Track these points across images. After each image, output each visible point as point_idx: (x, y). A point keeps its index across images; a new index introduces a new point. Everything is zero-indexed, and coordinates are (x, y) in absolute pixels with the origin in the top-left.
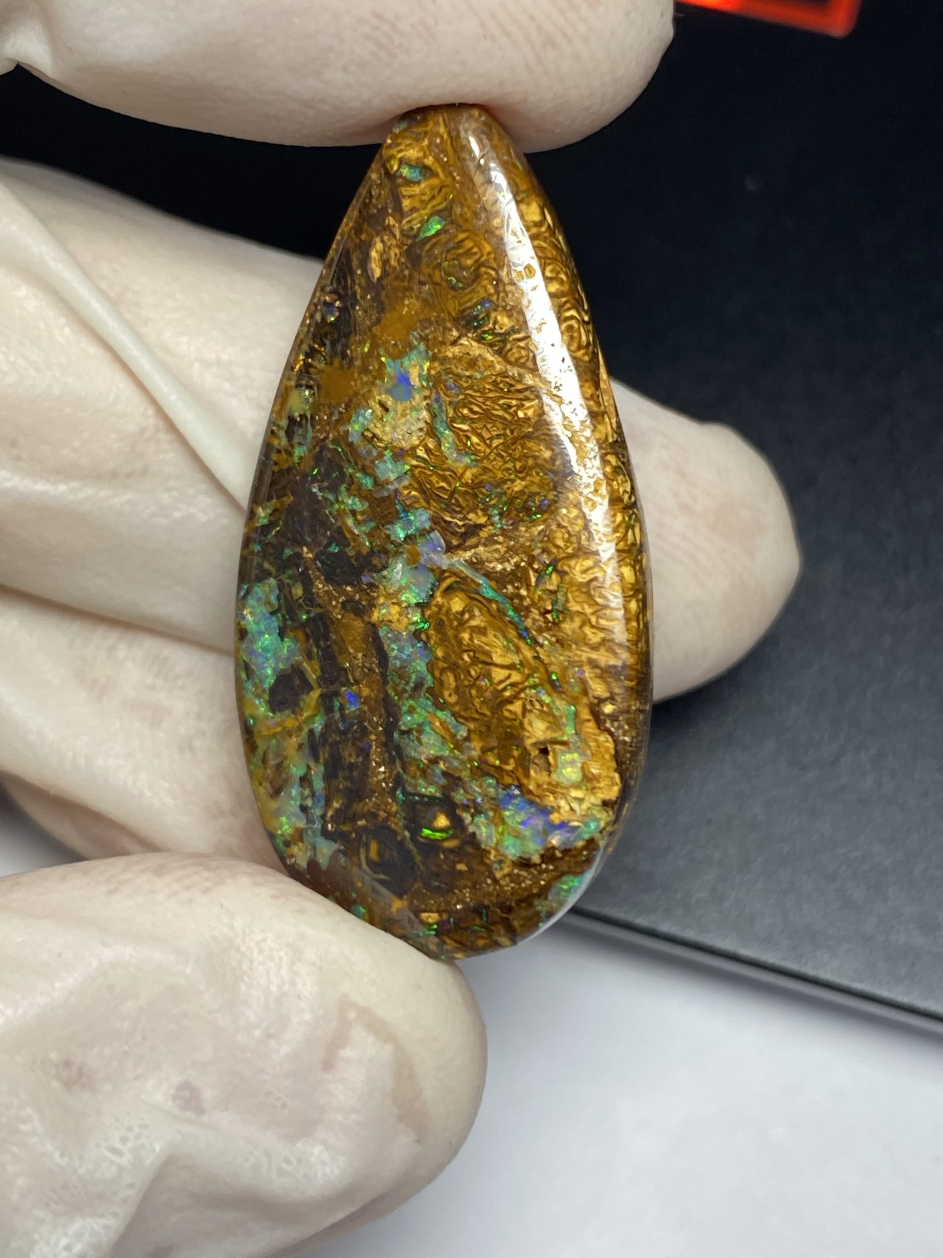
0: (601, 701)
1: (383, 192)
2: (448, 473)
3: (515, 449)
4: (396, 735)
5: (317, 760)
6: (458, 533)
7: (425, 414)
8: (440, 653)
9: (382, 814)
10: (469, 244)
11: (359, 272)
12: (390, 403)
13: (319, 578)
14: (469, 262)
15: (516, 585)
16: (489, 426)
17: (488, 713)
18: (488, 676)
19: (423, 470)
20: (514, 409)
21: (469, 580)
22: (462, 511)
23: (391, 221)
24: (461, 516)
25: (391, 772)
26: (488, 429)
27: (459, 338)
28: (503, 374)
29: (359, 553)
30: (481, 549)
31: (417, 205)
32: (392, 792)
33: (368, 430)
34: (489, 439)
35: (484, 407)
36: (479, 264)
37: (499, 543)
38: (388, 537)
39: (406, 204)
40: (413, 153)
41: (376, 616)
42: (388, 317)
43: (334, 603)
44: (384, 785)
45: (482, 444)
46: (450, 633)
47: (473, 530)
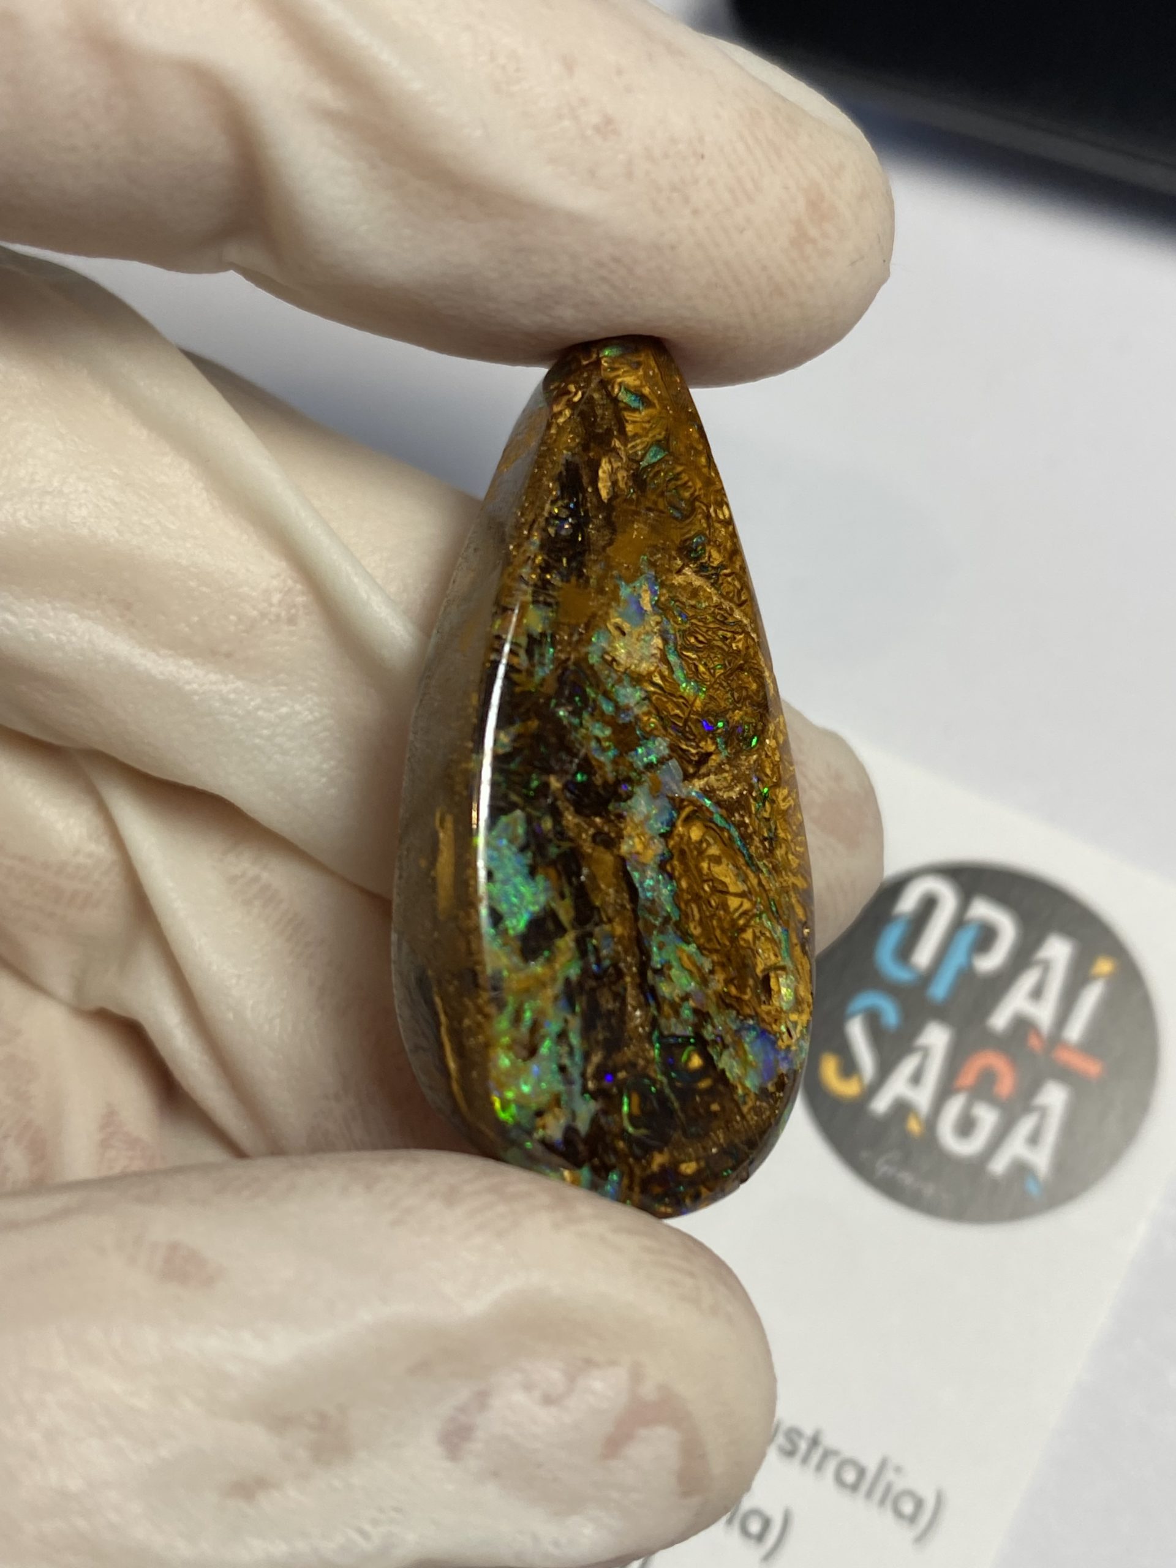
0: (802, 925)
1: (607, 413)
2: (681, 700)
3: (733, 678)
4: (650, 974)
5: (573, 1011)
6: (692, 761)
7: (657, 641)
8: (684, 884)
9: (641, 1062)
10: (685, 477)
11: (590, 490)
12: (626, 627)
13: (567, 809)
14: (687, 495)
15: (741, 813)
16: (712, 655)
17: (728, 943)
18: (724, 906)
19: (660, 697)
20: (729, 641)
21: (704, 808)
22: (696, 740)
23: (617, 443)
24: (693, 744)
25: (647, 1015)
26: (711, 658)
27: (683, 567)
28: (718, 606)
29: (605, 782)
30: (712, 777)
31: (640, 431)
32: (649, 1037)
33: (608, 653)
34: (712, 668)
35: (708, 637)
36: (694, 499)
37: (727, 772)
38: (631, 764)
39: (630, 428)
40: (630, 380)
41: (624, 848)
42: (620, 538)
43: (584, 836)
44: (640, 1030)
45: (707, 673)
46: (692, 864)
47: (705, 757)
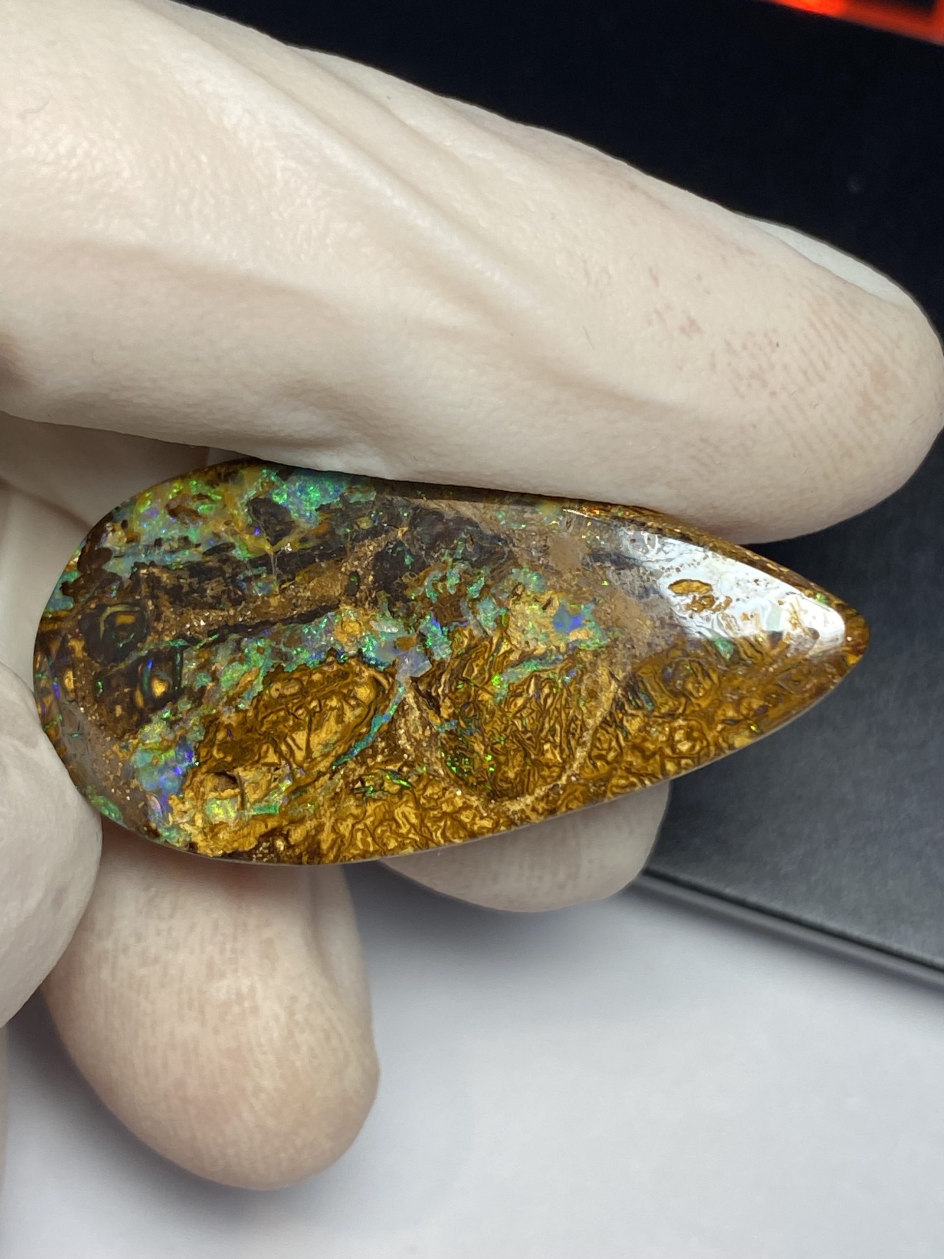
0: (286, 838)
2: (487, 676)
3: (513, 742)
4: (235, 636)
5: (205, 554)
6: (431, 689)
7: (541, 648)
8: (316, 677)
9: (160, 626)
10: (707, 684)
12: (551, 611)
13: (379, 546)
14: (690, 686)
15: (386, 750)
16: (534, 715)
17: (264, 729)
18: (297, 727)
19: (488, 650)
20: (551, 739)
21: (387, 703)
22: (452, 692)
24: (447, 691)
25: (200, 633)
26: (531, 713)
27: (617, 680)
28: (584, 727)
29: (405, 587)
30: (418, 713)
32: (181, 636)
33: (524, 591)
34: (521, 715)
35: (551, 710)
36: (687, 695)
37: (423, 732)
38: (423, 617)
41: (347, 609)
43: (356, 563)
44: (188, 626)
45: (516, 709)
46: (335, 686)
47: (434, 704)
